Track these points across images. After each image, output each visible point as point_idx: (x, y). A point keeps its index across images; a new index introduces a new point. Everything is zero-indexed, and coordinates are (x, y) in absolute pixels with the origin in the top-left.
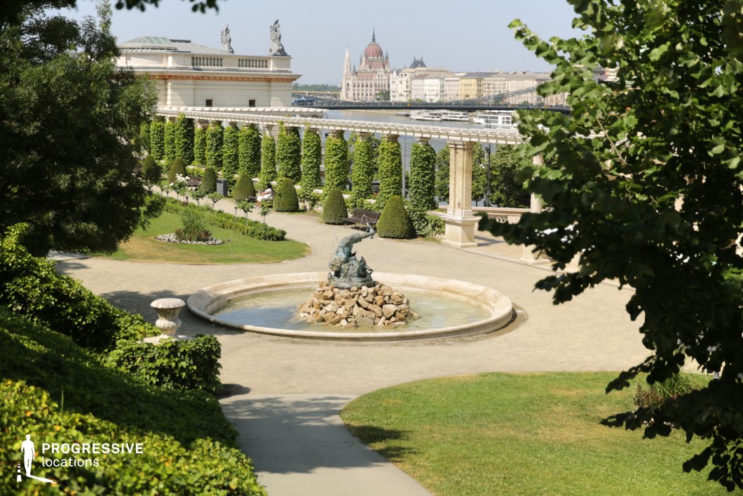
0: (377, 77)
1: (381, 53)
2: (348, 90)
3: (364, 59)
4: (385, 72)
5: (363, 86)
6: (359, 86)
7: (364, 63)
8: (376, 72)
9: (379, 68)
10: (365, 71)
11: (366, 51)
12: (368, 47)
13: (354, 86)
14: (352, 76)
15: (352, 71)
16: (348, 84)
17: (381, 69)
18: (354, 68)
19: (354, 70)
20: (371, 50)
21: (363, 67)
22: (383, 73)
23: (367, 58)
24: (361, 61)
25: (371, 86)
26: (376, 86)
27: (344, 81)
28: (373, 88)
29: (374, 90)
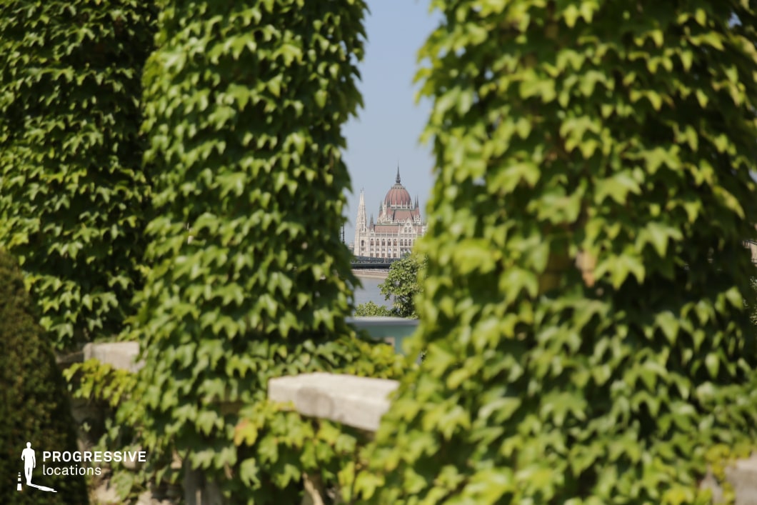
0: (403, 232)
1: (409, 200)
2: (363, 249)
3: (384, 207)
4: (415, 225)
5: (383, 244)
6: (378, 244)
7: (384, 213)
8: (402, 225)
9: (406, 220)
10: (387, 224)
11: (388, 196)
12: (390, 192)
13: (372, 244)
14: (368, 230)
15: (368, 224)
16: (363, 242)
17: (409, 221)
18: (372, 219)
19: (372, 222)
20: (394, 195)
21: (385, 218)
22: (411, 226)
23: (388, 206)
24: (381, 210)
25: (395, 245)
26: (402, 244)
27: (357, 237)
28: (398, 247)
29: (399, 250)
